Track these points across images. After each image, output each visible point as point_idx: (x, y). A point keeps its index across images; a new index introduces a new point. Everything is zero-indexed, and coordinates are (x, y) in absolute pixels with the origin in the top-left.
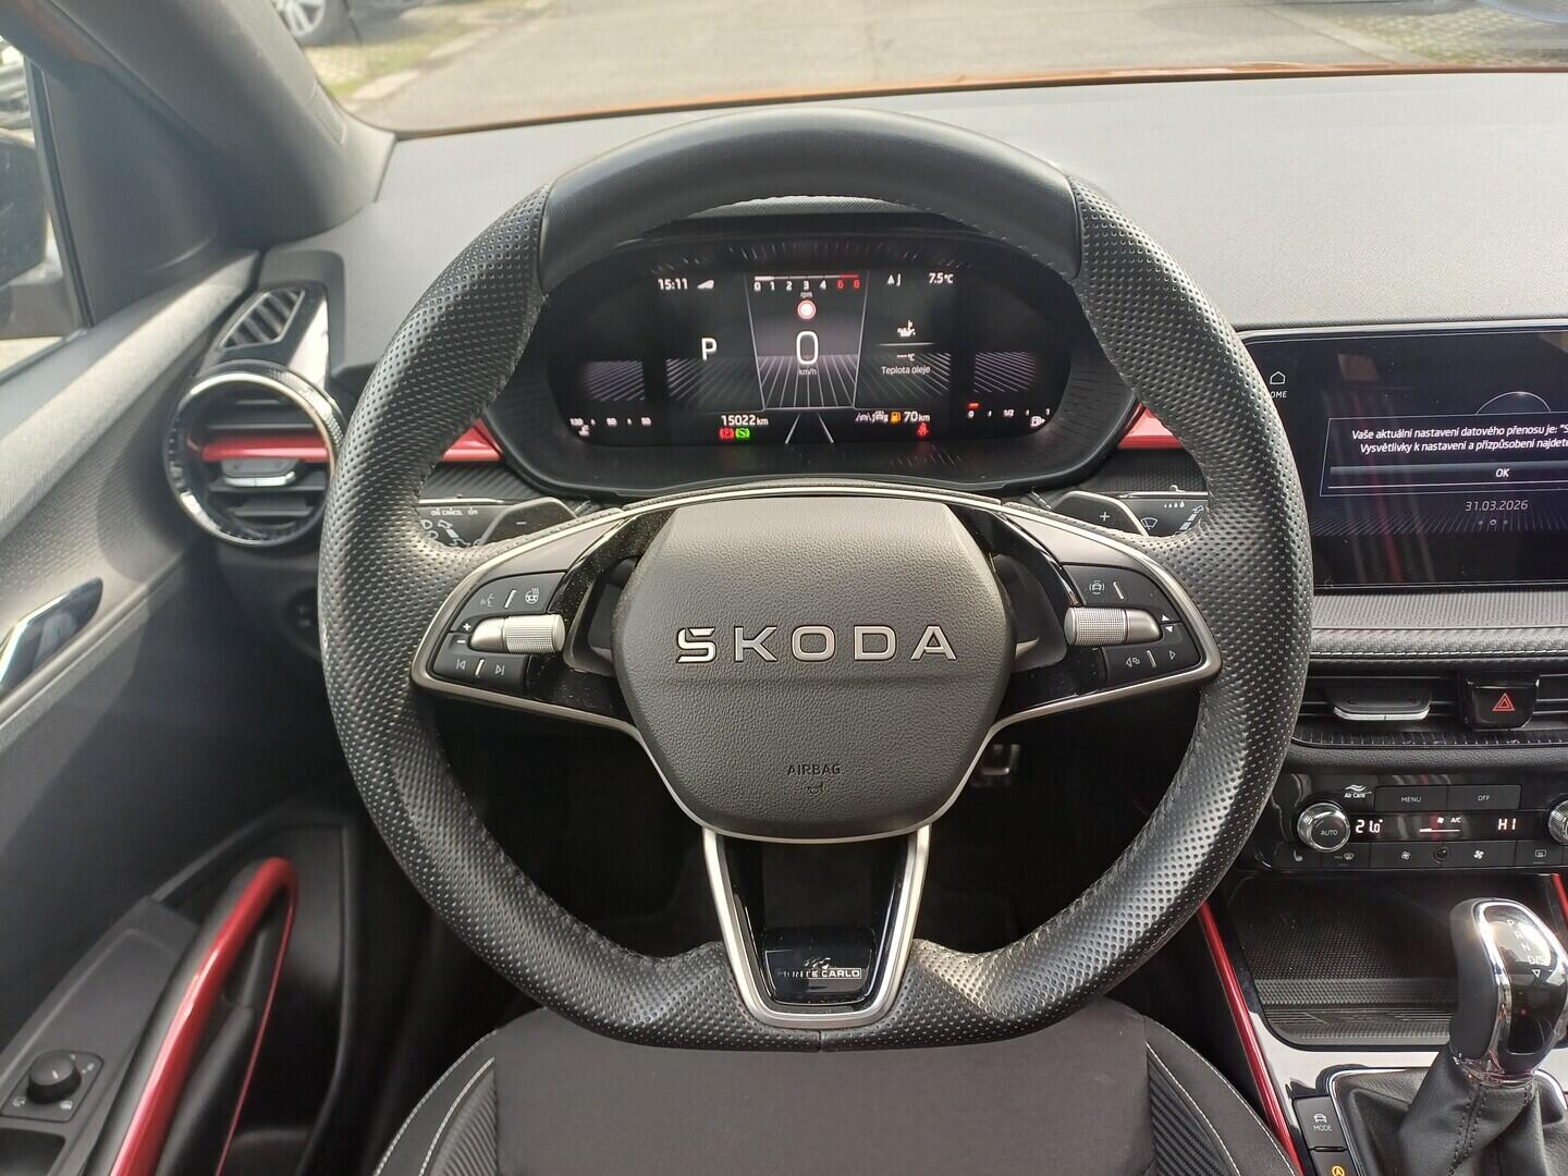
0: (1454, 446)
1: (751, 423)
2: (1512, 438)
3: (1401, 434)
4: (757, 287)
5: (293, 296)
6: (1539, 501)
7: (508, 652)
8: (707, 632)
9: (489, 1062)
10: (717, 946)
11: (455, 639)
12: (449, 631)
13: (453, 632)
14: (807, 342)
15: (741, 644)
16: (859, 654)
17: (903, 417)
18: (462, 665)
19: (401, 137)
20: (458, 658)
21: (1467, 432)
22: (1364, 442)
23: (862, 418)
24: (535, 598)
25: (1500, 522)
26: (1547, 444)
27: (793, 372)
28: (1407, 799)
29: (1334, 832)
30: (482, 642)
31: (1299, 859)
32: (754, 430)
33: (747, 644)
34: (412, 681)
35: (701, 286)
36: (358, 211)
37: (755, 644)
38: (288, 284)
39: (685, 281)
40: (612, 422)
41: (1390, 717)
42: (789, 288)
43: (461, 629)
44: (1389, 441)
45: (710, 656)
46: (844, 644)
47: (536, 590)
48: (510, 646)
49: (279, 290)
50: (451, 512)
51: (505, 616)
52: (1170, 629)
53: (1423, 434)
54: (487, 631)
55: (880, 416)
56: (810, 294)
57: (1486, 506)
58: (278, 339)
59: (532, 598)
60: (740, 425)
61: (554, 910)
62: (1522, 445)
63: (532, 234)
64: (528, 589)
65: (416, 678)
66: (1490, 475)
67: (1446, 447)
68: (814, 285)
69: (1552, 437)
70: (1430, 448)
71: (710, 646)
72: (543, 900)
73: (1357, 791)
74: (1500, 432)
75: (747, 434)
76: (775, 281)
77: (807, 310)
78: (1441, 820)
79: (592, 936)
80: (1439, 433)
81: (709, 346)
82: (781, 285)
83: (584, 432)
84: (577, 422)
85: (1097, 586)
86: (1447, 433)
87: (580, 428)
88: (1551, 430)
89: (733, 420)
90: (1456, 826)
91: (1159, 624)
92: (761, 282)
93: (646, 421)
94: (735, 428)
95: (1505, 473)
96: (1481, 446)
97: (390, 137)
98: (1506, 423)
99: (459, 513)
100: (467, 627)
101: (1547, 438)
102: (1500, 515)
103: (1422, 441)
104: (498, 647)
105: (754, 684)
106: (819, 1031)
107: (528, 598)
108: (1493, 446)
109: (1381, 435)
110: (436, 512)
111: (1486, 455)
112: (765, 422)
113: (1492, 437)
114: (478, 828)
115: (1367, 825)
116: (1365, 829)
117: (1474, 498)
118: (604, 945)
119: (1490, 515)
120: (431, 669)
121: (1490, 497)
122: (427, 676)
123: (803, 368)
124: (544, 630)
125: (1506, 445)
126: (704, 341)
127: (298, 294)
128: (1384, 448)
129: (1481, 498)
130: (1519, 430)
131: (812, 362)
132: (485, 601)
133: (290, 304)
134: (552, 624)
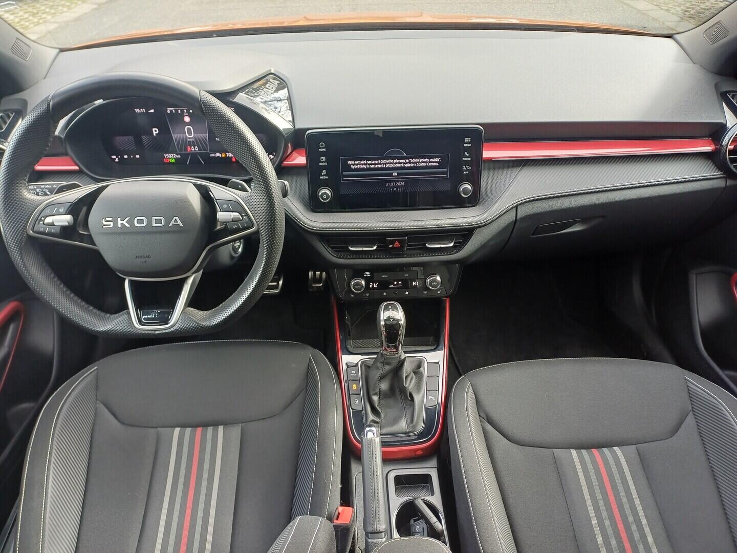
0: (379, 166)
1: (175, 157)
2: (396, 163)
3: (363, 162)
4: (169, 112)
5: (10, 114)
6: (406, 182)
7: (55, 225)
8: (110, 219)
9: (96, 368)
10: (127, 310)
11: (39, 222)
12: (37, 220)
13: (38, 220)
14: (189, 129)
15: (120, 222)
16: (154, 224)
17: (226, 155)
18: (42, 229)
19: (62, 50)
20: (40, 227)
21: (383, 162)
22: (352, 165)
23: (212, 155)
24: (62, 210)
25: (397, 189)
26: (406, 165)
27: (186, 140)
28: (386, 276)
29: (359, 286)
30: (47, 223)
31: (353, 296)
32: (176, 159)
33: (122, 222)
34: (27, 234)
35: (150, 111)
36: (36, 83)
37: (124, 222)
38: (9, 110)
39: (144, 110)
40: (126, 157)
41: (364, 249)
42: (179, 112)
43: (41, 219)
44: (360, 164)
45: (111, 226)
46: (150, 222)
47: (62, 208)
48: (56, 224)
49: (5, 113)
50: (47, 186)
51: (54, 216)
52: (245, 217)
53: (369, 162)
54: (49, 220)
55: (218, 155)
56: (187, 114)
57: (392, 184)
58: (3, 130)
59: (61, 210)
60: (171, 157)
61: (79, 301)
62: (399, 165)
63: (47, 107)
64: (60, 208)
65: (29, 233)
66: (391, 175)
67: (377, 166)
68: (188, 112)
69: (408, 163)
70: (372, 166)
71: (111, 223)
72: (76, 298)
73: (368, 274)
74: (392, 161)
75: (173, 161)
76: (175, 110)
77: (187, 119)
78: (395, 283)
79: (91, 308)
80: (374, 162)
81: (156, 131)
82: (177, 111)
83: (117, 160)
84: (114, 157)
85: (225, 206)
86: (376, 162)
87: (115, 159)
88: (407, 161)
89: (168, 156)
90: (400, 284)
91: (242, 216)
92: (170, 110)
93: (138, 156)
94: (169, 158)
95: (396, 174)
96: (387, 166)
97: (57, 51)
98: (394, 158)
99: (50, 187)
100: (43, 219)
101: (405, 164)
102: (397, 187)
103: (369, 164)
104: (52, 224)
105: (124, 233)
106: (155, 331)
107: (60, 210)
108: (391, 166)
109: (357, 162)
110: (43, 187)
111: (389, 169)
112: (179, 156)
113: (390, 163)
114: (54, 278)
115: (373, 284)
116: (373, 286)
117: (388, 182)
118: (95, 311)
119: (393, 187)
120: (33, 231)
121: (393, 182)
122: (32, 232)
123: (189, 138)
124: (65, 219)
125: (395, 166)
126: (154, 129)
127: (12, 114)
128: (358, 166)
129: (390, 182)
130: (398, 161)
131: (191, 137)
132: (48, 211)
133: (9, 117)
134: (69, 218)
